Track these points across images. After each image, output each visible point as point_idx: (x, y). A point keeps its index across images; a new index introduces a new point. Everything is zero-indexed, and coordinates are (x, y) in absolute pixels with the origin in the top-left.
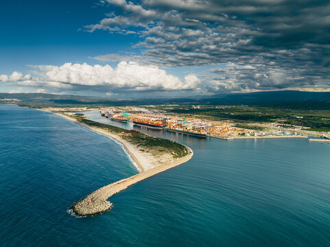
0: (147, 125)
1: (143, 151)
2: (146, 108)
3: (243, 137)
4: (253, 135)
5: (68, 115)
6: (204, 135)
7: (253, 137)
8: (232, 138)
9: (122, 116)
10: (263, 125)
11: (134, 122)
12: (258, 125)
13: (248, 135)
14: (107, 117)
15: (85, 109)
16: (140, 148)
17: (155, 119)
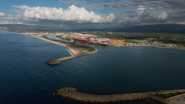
0: (80, 40)
1: (75, 50)
2: (82, 33)
3: (125, 46)
4: (130, 45)
5: (38, 36)
6: (106, 45)
7: (130, 46)
8: (119, 46)
9: (68, 37)
10: (140, 41)
11: (73, 39)
12: (137, 41)
13: (128, 45)
14: (60, 37)
15: (47, 33)
16: (74, 49)
17: (84, 38)
